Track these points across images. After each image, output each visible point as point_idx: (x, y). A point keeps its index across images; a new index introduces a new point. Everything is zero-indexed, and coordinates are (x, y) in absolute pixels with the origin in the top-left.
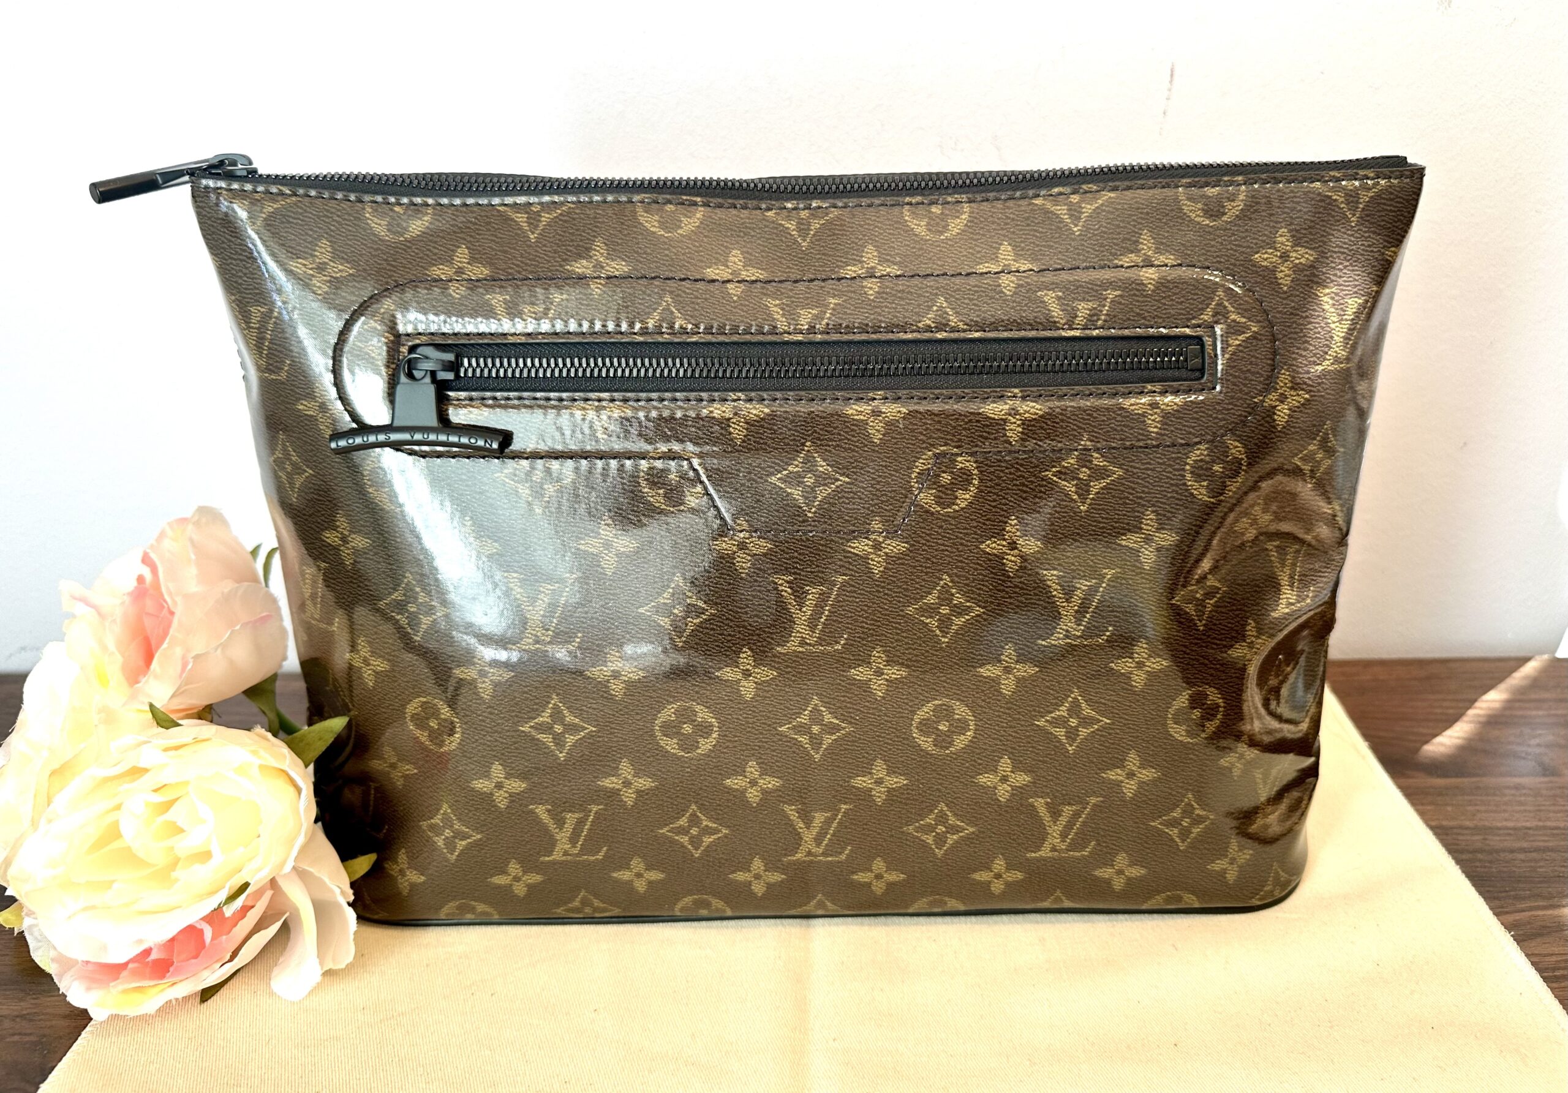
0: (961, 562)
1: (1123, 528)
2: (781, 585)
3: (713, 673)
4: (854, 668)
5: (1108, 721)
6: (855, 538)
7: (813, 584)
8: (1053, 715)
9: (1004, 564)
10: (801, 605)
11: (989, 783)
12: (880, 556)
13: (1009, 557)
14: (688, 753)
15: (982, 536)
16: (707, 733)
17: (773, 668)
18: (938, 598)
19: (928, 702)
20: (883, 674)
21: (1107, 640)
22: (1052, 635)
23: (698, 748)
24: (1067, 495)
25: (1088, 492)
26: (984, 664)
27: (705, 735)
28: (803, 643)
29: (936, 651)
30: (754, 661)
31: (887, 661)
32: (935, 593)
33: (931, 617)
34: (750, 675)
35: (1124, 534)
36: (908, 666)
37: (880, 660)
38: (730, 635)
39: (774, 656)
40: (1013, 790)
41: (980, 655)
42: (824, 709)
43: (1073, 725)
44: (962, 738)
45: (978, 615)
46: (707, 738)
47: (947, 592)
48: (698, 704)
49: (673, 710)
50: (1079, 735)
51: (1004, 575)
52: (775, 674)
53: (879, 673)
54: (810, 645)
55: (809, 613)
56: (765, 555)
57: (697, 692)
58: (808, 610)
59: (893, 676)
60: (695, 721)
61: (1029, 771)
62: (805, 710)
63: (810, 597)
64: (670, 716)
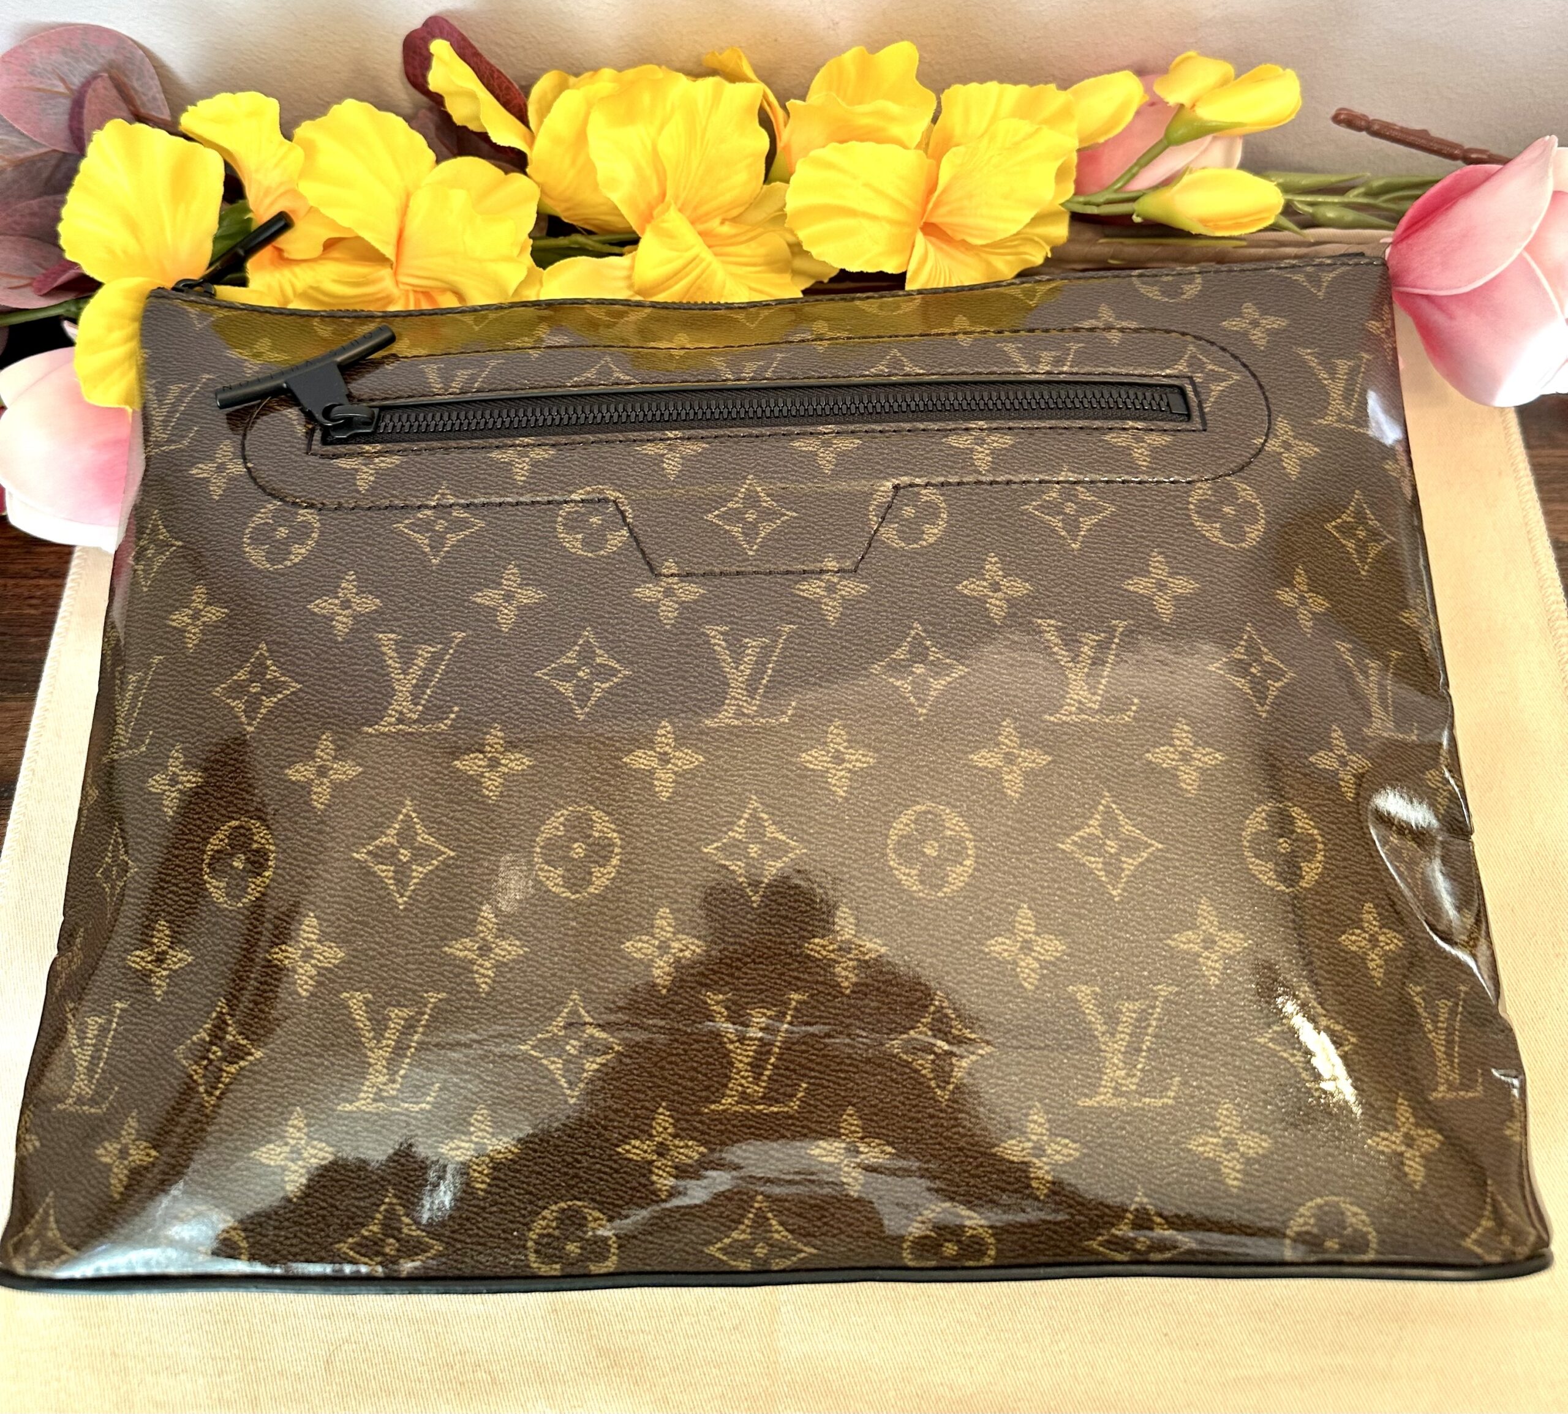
0: (934, 606)
1: (1127, 571)
2: (714, 637)
3: (620, 759)
4: (805, 751)
5: (1160, 846)
6: (804, 579)
7: (753, 635)
8: (1081, 833)
9: (987, 609)
10: (737, 662)
11: (1006, 954)
12: (834, 599)
13: (993, 601)
14: (577, 892)
15: (957, 576)
16: (604, 857)
17: (698, 750)
18: (910, 652)
19: (907, 807)
20: (844, 761)
21: (1134, 718)
22: (1062, 706)
23: (590, 883)
24: (1053, 531)
25: (1079, 529)
26: (978, 748)
27: (601, 861)
28: (740, 714)
29: (912, 726)
30: (675, 740)
31: (848, 741)
32: (905, 646)
33: (903, 678)
34: (668, 762)
35: (1129, 578)
36: (877, 750)
37: (838, 740)
38: (646, 703)
39: (702, 733)
40: (1042, 967)
41: (970, 734)
42: (765, 816)
43: (1113, 851)
44: (959, 869)
45: (961, 677)
46: (604, 866)
47: (920, 644)
48: (597, 808)
49: (562, 819)
50: (1123, 870)
51: (988, 623)
52: (702, 759)
53: (839, 759)
54: (748, 716)
55: (748, 672)
56: (695, 602)
57: (597, 790)
58: (746, 669)
59: (858, 764)
60: (590, 836)
61: (1063, 933)
62: (740, 818)
63: (749, 651)
64: (557, 829)
